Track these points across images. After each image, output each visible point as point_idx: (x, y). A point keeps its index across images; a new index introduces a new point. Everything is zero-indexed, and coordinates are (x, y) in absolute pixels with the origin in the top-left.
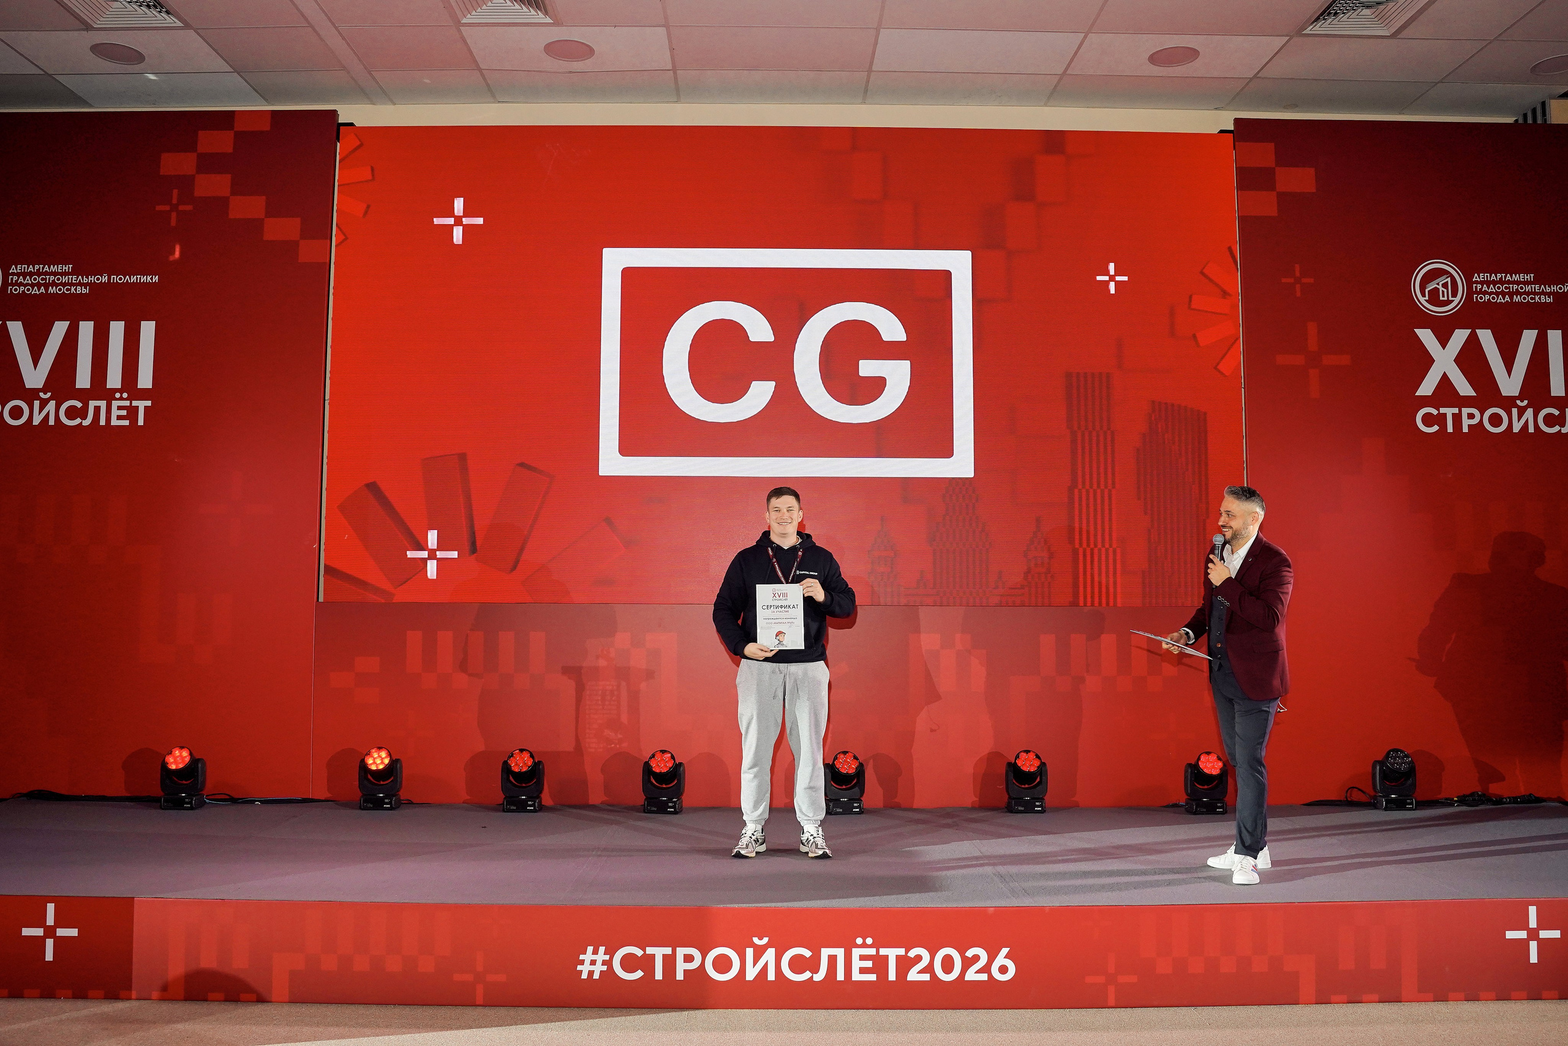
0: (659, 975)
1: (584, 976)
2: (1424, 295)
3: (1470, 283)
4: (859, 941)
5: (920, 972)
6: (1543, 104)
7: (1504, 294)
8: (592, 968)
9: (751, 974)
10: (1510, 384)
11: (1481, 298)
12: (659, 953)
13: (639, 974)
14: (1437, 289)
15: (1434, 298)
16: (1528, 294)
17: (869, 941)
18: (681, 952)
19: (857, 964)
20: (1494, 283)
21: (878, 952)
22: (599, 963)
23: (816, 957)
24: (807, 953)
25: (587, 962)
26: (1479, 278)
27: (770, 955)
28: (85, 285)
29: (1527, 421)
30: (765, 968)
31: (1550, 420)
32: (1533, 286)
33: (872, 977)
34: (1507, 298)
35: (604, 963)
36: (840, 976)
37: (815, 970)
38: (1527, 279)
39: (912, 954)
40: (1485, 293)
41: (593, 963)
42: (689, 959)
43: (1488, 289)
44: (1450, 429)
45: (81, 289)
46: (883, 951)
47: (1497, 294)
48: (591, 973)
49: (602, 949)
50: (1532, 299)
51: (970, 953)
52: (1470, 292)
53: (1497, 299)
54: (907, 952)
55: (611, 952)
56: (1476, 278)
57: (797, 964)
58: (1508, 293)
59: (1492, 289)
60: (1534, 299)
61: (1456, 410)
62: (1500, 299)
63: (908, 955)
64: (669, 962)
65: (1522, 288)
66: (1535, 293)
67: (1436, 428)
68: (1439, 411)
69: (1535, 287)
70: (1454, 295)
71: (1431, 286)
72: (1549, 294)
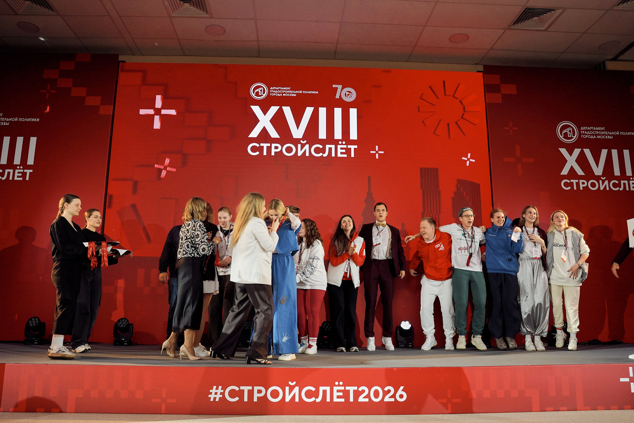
0: (246, 400)
1: (212, 400)
2: (562, 135)
3: (580, 131)
4: (337, 383)
5: (365, 397)
6: (604, 63)
7: (593, 135)
8: (215, 396)
9: (288, 399)
10: (598, 171)
11: (584, 136)
12: (246, 389)
13: (237, 399)
14: (567, 133)
15: (566, 136)
16: (603, 135)
17: (341, 383)
18: (256, 388)
19: (336, 394)
20: (589, 131)
21: (345, 388)
22: (219, 393)
23: (317, 391)
24: (313, 389)
25: (213, 393)
26: (583, 129)
27: (296, 389)
28: (8, 122)
29: (606, 186)
30: (294, 396)
31: (615, 185)
32: (605, 132)
33: (343, 400)
34: (595, 137)
35: (221, 393)
36: (328, 400)
37: (317, 397)
38: (602, 129)
39: (360, 389)
40: (586, 134)
41: (216, 393)
42: (260, 391)
43: (587, 133)
44: (575, 188)
45: (6, 123)
46: (347, 388)
47: (591, 135)
48: (215, 398)
49: (220, 387)
50: (604, 137)
51: (386, 389)
52: (580, 134)
53: (591, 137)
54: (358, 388)
55: (224, 389)
56: (582, 128)
57: (309, 394)
58: (595, 135)
59: (588, 133)
60: (605, 137)
61: (577, 181)
62: (592, 137)
63: (359, 390)
64: (251, 393)
65: (600, 133)
66: (606, 135)
67: (569, 188)
68: (570, 181)
69: (605, 133)
70: (574, 135)
71: (564, 131)
72: (611, 135)
